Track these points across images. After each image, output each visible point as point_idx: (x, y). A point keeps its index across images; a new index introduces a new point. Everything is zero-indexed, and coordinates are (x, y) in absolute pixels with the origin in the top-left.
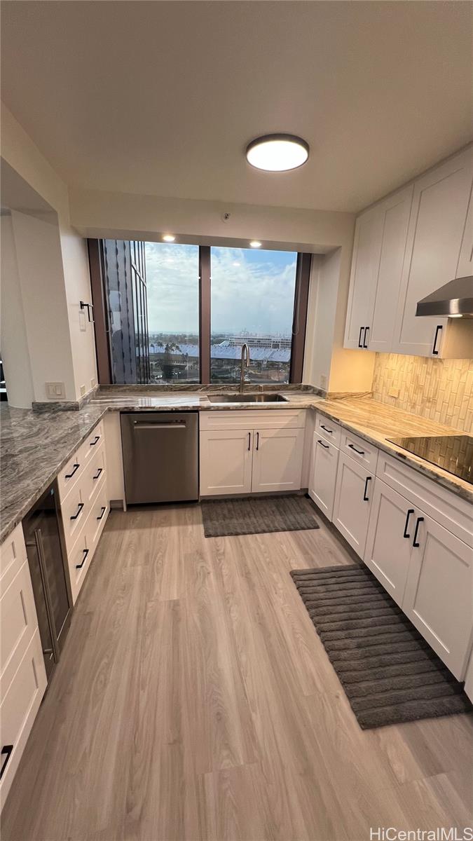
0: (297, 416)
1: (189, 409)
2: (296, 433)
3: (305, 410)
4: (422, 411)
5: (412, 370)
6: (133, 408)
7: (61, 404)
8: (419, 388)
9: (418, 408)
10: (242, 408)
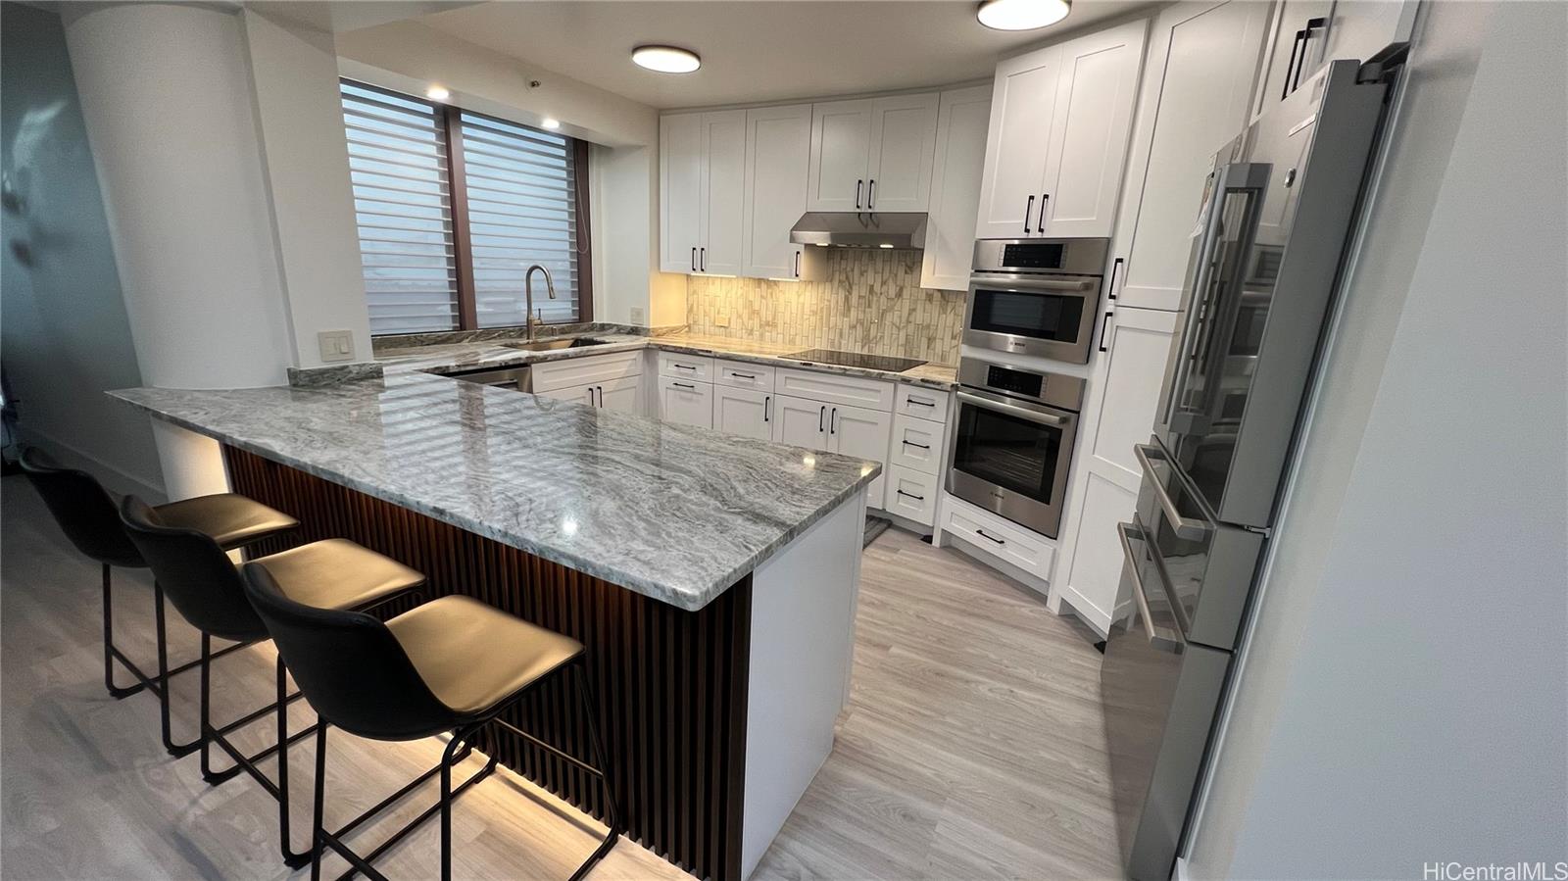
0: (635, 359)
1: (522, 362)
2: (635, 381)
3: (641, 351)
4: (762, 335)
5: (742, 295)
6: (448, 367)
7: (351, 368)
8: (754, 313)
9: (757, 333)
10: (582, 354)
